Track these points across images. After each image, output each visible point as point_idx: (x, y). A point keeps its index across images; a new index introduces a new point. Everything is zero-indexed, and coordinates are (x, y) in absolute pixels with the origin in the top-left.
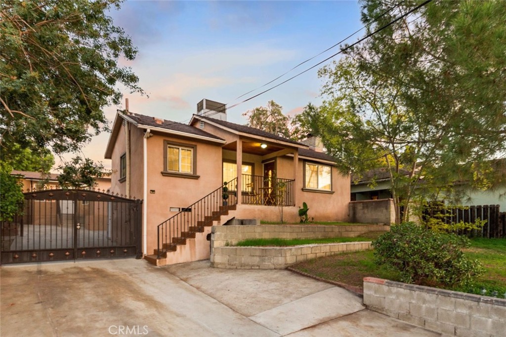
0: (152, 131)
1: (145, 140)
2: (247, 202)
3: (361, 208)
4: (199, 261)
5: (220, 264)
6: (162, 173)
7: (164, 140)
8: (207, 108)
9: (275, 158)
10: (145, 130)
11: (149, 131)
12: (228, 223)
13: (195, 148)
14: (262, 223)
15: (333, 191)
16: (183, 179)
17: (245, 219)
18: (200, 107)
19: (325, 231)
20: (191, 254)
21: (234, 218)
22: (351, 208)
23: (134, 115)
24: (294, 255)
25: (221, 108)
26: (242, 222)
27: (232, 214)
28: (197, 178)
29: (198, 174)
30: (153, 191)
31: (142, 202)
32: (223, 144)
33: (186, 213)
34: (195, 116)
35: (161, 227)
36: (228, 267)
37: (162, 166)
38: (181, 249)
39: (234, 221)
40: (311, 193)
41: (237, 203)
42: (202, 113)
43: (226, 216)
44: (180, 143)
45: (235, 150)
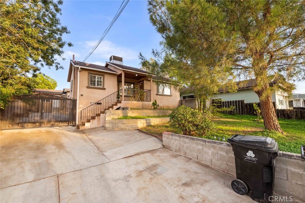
0: (81, 68)
1: (79, 72)
2: (127, 100)
3: (184, 102)
4: (101, 127)
5: (109, 128)
6: (87, 87)
7: (88, 72)
8: (113, 59)
9: (143, 81)
10: (78, 68)
11: (80, 68)
12: (118, 109)
13: (103, 76)
14: (131, 109)
15: (171, 95)
16: (98, 90)
17: (125, 107)
18: (111, 59)
19: (163, 113)
20: (98, 124)
21: (120, 107)
22: (180, 103)
23: (77, 62)
24: (142, 123)
25: (120, 59)
26: (123, 109)
27: (119, 105)
28: (105, 89)
29: (105, 87)
30: (82, 95)
31: (76, 100)
32: (117, 74)
33: (99, 105)
34: (107, 63)
35: (82, 111)
36: (112, 129)
37: (87, 84)
38: (93, 121)
39: (121, 108)
40: (161, 96)
41: (122, 100)
42: (111, 62)
43: (116, 106)
44: (96, 74)
45: (121, 77)
